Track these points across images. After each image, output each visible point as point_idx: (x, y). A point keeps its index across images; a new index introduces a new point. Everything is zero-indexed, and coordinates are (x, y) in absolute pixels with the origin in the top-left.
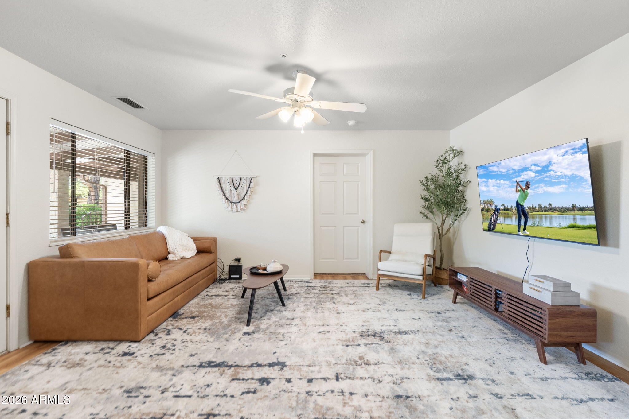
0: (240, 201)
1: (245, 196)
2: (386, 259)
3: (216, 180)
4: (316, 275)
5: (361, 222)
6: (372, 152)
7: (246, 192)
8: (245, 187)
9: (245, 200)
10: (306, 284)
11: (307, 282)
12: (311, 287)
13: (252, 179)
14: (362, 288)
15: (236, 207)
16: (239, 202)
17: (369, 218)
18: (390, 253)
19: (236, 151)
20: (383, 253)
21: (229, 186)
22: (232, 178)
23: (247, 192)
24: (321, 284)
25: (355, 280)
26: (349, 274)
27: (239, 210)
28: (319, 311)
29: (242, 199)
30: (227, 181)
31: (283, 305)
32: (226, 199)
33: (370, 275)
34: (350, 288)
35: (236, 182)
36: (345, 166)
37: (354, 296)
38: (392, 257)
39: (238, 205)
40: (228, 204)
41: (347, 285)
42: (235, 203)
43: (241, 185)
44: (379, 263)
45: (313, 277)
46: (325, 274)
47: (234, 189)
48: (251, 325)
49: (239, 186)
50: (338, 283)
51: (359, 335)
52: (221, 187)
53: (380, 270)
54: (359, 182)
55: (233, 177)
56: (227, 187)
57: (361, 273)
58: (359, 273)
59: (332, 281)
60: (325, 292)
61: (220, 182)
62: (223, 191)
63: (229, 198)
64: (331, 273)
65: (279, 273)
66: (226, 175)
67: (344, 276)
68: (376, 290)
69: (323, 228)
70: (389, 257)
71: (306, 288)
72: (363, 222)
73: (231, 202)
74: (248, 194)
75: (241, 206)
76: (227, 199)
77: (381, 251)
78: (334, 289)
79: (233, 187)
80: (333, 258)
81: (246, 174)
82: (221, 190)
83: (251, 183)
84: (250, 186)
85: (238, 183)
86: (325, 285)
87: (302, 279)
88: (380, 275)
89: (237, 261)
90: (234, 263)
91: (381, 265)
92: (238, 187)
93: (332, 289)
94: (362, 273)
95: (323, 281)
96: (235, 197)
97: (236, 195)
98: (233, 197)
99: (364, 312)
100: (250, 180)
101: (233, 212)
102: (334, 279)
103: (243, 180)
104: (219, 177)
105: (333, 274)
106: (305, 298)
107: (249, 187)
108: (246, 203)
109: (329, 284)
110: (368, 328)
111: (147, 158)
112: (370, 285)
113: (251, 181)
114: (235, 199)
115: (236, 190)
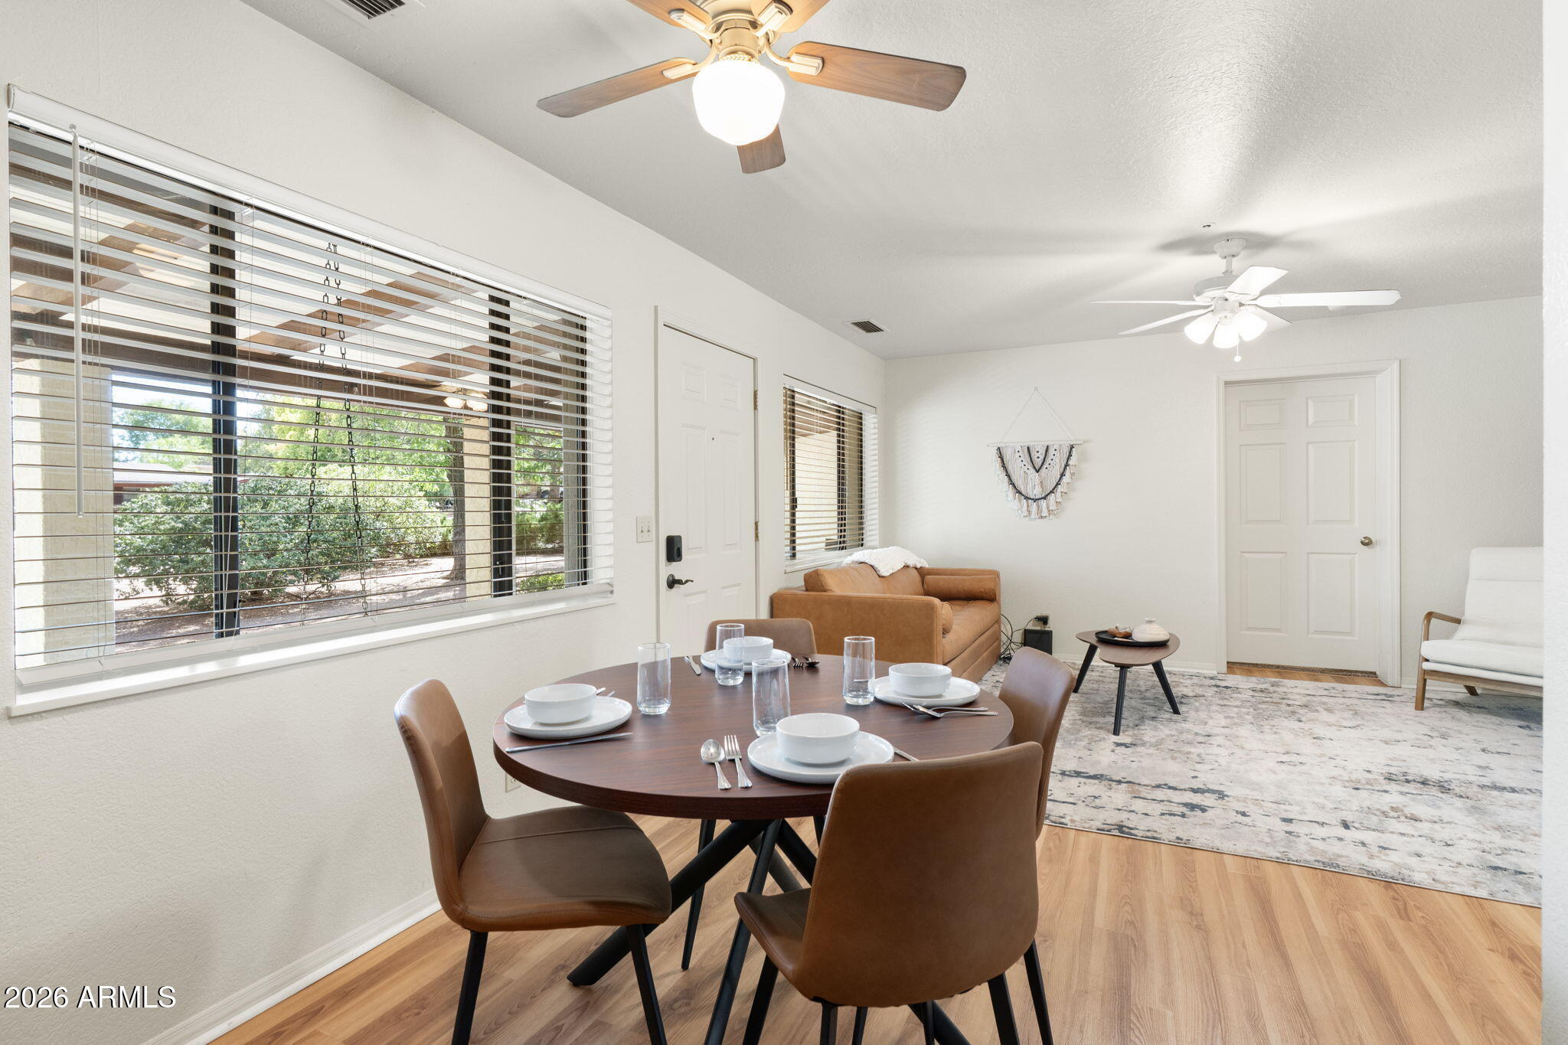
0: (1047, 495)
1: (1058, 484)
2: (1448, 636)
3: (994, 451)
4: (1232, 667)
5: (1362, 543)
6: (1396, 365)
7: (1059, 477)
8: (1058, 466)
9: (1058, 494)
10: (1213, 682)
11: (1212, 678)
12: (1227, 687)
13: (1072, 447)
14: (1371, 702)
15: (1038, 506)
16: (1044, 498)
17: (1387, 533)
18: (1458, 621)
19: (1036, 389)
20: (1434, 621)
21: (1022, 464)
22: (1028, 448)
23: (1062, 475)
24: (1252, 685)
25: (1346, 685)
26: (1324, 671)
27: (1045, 513)
28: (1266, 729)
29: (1052, 492)
30: (1018, 454)
31: (1176, 711)
32: (1015, 491)
33: (1391, 675)
34: (1336, 699)
35: (1038, 455)
36: (1310, 403)
37: (1353, 715)
38: (1463, 631)
39: (1043, 503)
40: (1020, 501)
41: (1326, 693)
42: (1035, 500)
43: (1048, 461)
44: (1425, 644)
45: (1224, 669)
46: (1256, 665)
47: (1032, 470)
48: (1121, 734)
49: (1043, 463)
50: (1298, 689)
51: (1383, 778)
52: (1004, 466)
53: (1427, 660)
54: (1355, 441)
55: (1031, 444)
56: (1019, 467)
57: (1362, 672)
58: (1356, 672)
59: (1282, 682)
60: (1269, 699)
61: (1001, 457)
62: (1008, 475)
63: (1022, 489)
64: (1272, 666)
65: (1161, 645)
66: (1015, 439)
67: (1314, 673)
68: (1416, 708)
69: (1247, 555)
70: (1454, 631)
71: (1216, 689)
72: (1367, 543)
73: (1027, 498)
74: (1065, 479)
75: (1048, 507)
76: (1019, 492)
77: (1430, 616)
78: (1289, 696)
79: (1030, 467)
80: (1279, 630)
81: (1059, 438)
82: (1005, 474)
83: (1070, 455)
84: (1070, 463)
85: (1042, 457)
86: (1263, 686)
87: (1197, 671)
88: (1425, 676)
89: (1041, 623)
90: (1034, 626)
91: (1428, 649)
92: (1042, 466)
93: (1285, 697)
94: (1366, 672)
95: (1254, 679)
96: (1037, 486)
97: (1037, 482)
98: (1030, 486)
99: (1387, 744)
100: (1068, 450)
101: (1031, 519)
102: (1283, 678)
103: (1051, 451)
104: (999, 445)
105: (1278, 667)
106: (1222, 706)
107: (1067, 465)
108: (1059, 500)
109: (1273, 686)
110: (1405, 770)
111: (863, 416)
112: (1395, 699)
113: (1070, 452)
114: (1037, 492)
115: (1037, 471)
